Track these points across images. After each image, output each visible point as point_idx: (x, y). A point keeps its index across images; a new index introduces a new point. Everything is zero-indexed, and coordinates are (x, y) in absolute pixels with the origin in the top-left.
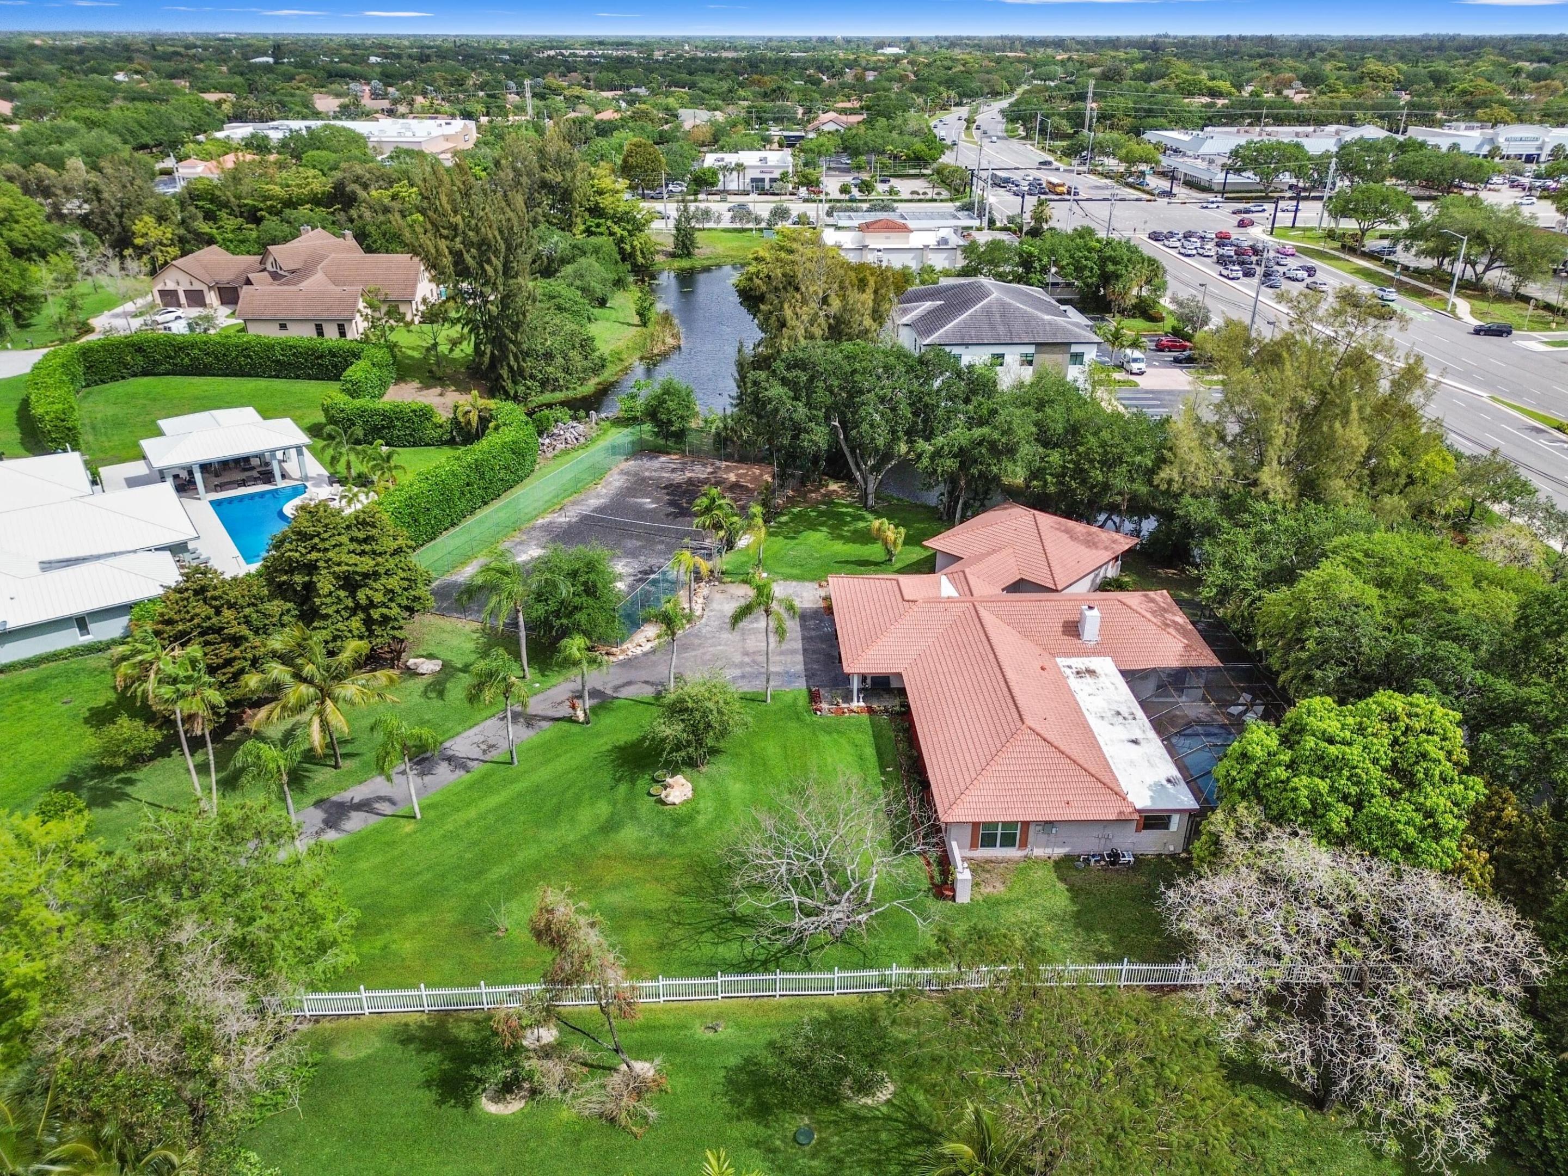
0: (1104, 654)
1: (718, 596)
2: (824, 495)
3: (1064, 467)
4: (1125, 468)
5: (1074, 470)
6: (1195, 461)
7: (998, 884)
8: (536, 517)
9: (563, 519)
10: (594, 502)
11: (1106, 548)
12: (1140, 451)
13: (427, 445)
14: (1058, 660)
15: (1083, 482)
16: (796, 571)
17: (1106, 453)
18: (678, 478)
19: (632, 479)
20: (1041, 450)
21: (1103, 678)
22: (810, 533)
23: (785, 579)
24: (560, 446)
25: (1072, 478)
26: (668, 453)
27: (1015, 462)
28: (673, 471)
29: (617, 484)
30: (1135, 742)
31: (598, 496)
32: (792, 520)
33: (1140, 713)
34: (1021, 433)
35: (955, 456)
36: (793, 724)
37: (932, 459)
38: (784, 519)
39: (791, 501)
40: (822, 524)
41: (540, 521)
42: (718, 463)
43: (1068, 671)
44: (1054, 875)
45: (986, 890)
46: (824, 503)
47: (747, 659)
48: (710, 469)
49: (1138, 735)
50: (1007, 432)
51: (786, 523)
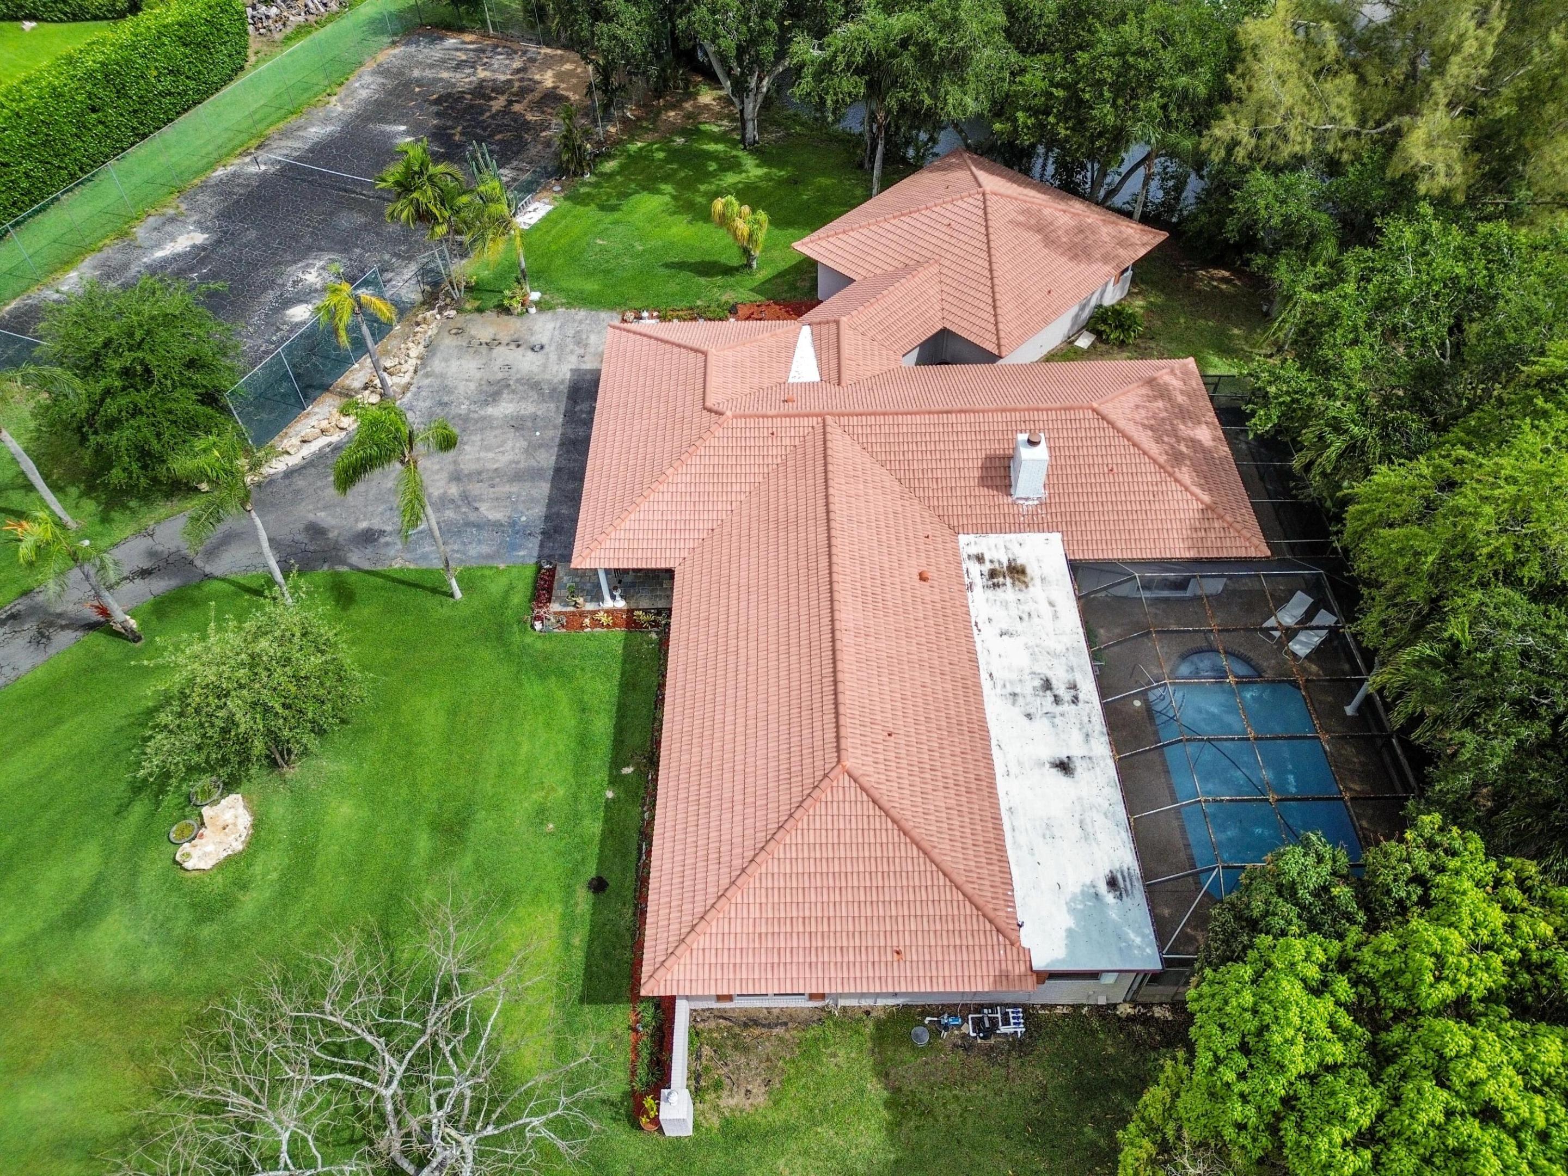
0: (1049, 527)
1: (449, 342)
2: (689, 116)
3: (1050, 95)
4: (1154, 102)
5: (1066, 102)
6: (1288, 100)
7: (757, 1088)
8: (212, 166)
9: (253, 169)
10: (316, 132)
11: (1106, 259)
12: (1189, 65)
13: (95, 18)
14: (963, 539)
15: (1080, 125)
16: (591, 286)
17: (1127, 66)
18: (464, 80)
19: (390, 84)
20: (1014, 57)
21: (1036, 590)
22: (645, 196)
23: (569, 305)
24: (296, 19)
25: (1061, 117)
26: (462, 30)
27: (963, 82)
28: (459, 66)
29: (364, 94)
30: (1064, 766)
31: (326, 120)
32: (622, 169)
33: (1088, 689)
34: (974, 27)
35: (859, 71)
36: (486, 654)
37: (818, 77)
38: (610, 166)
39: (632, 128)
40: (666, 179)
41: (220, 172)
42: (532, 48)
43: (975, 569)
44: (868, 1061)
45: (730, 1101)
46: (683, 132)
47: (454, 490)
48: (517, 64)
49: (1074, 748)
50: (951, 26)
51: (610, 176)
